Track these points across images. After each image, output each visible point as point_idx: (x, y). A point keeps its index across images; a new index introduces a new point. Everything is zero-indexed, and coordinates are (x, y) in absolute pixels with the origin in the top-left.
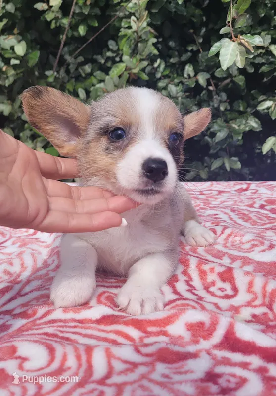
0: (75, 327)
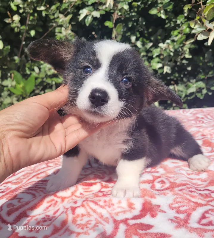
0: (42, 183)
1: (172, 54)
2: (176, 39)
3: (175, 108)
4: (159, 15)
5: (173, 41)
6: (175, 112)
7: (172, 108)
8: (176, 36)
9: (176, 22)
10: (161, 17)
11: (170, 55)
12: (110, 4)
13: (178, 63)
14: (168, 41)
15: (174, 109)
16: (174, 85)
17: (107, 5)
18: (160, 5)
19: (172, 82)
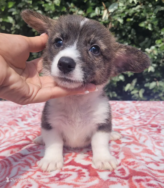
1: (156, 57)
2: (159, 46)
3: (157, 100)
4: (147, 28)
5: (157, 48)
6: (156, 103)
7: (154, 99)
8: (160, 44)
9: (160, 33)
10: (148, 29)
11: (154, 58)
12: (105, 17)
13: (161, 65)
14: (153, 47)
15: (155, 100)
16: (156, 81)
17: (103, 18)
18: (148, 20)
19: (155, 79)
